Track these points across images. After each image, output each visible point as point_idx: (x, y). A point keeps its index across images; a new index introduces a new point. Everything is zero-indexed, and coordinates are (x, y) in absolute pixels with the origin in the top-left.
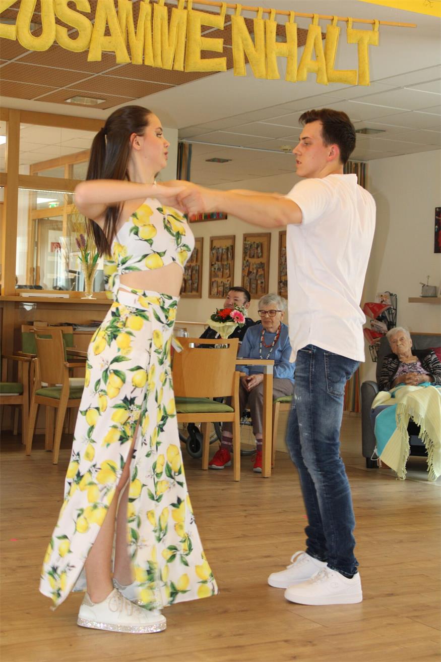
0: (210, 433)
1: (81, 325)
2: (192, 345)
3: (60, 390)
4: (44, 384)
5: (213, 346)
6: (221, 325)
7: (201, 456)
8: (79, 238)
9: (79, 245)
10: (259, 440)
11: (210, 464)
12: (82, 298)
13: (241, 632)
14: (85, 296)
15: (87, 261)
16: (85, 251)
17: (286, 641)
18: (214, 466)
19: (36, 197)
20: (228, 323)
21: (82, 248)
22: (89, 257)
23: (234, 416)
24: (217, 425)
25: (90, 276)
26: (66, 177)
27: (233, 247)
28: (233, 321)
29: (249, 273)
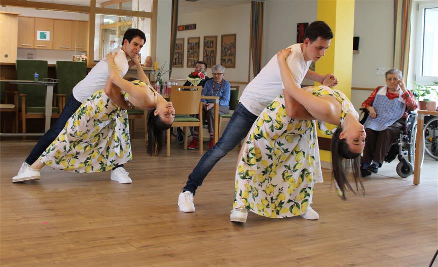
0: (188, 132)
2: (180, 89)
5: (189, 90)
6: (194, 79)
7: (183, 143)
10: (211, 136)
11: (188, 147)
13: (204, 225)
17: (226, 229)
18: (190, 148)
19: (104, 19)
20: (197, 79)
23: (199, 123)
24: (191, 128)
26: (118, 8)
27: (199, 43)
28: (199, 78)
29: (207, 55)
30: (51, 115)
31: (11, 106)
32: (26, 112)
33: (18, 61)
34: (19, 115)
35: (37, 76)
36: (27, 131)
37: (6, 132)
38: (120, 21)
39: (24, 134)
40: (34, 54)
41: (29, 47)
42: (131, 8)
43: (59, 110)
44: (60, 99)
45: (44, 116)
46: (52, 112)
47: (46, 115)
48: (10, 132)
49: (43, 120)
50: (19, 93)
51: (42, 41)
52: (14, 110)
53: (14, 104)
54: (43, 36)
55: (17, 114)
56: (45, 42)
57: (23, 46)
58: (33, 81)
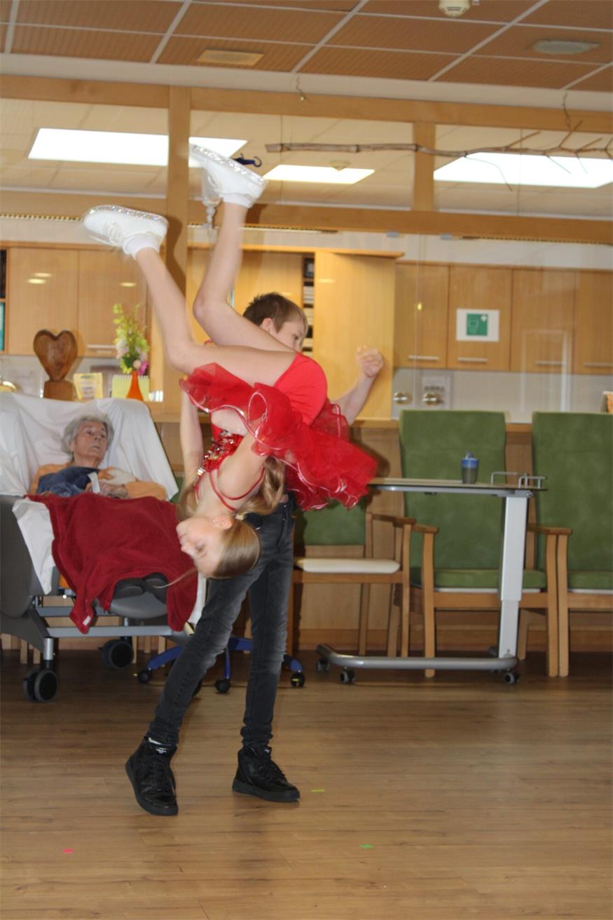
30: (519, 598)
31: (390, 568)
32: (436, 586)
33: (408, 416)
34: (412, 595)
35: (474, 466)
36: (439, 654)
37: (369, 654)
39: (430, 663)
40: (448, 389)
41: (431, 365)
43: (546, 580)
44: (552, 539)
45: (497, 598)
46: (524, 587)
47: (502, 598)
48: (384, 654)
49: (493, 615)
50: (413, 523)
51: (476, 344)
52: (396, 581)
53: (394, 559)
54: (477, 326)
55: (406, 591)
56: (486, 344)
57: (411, 360)
58: (459, 483)
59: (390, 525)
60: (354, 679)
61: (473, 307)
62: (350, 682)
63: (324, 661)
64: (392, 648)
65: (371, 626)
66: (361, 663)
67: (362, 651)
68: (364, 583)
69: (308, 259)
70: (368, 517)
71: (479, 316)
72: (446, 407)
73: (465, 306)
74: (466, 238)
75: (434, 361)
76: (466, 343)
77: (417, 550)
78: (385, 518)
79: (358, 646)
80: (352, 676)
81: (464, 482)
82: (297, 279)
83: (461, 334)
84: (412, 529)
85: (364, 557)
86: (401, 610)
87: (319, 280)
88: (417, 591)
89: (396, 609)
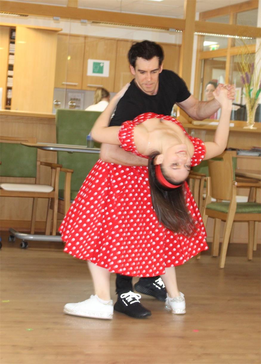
1: (244, 150)
3: (228, 205)
4: (213, 200)
8: (244, 76)
9: (244, 82)
12: (245, 128)
14: (246, 126)
15: (250, 96)
16: (249, 86)
19: (203, 41)
21: (247, 84)
22: (251, 93)
25: (252, 108)
26: (231, 23)
31: (48, 189)
32: (71, 200)
33: (60, 112)
34: (59, 204)
37: (36, 233)
38: (233, 46)
40: (82, 100)
41: (74, 88)
42: (256, 22)
48: (43, 233)
50: (61, 167)
51: (97, 78)
52: (51, 196)
53: (51, 185)
54: (98, 68)
55: (56, 202)
56: (102, 79)
57: (63, 85)
58: (85, 147)
59: (50, 168)
60: (27, 246)
61: (96, 59)
62: (25, 248)
63: (13, 236)
64: (48, 231)
65: (38, 220)
66: (31, 237)
67: (33, 232)
68: (34, 197)
69: (12, 30)
70: (38, 163)
71: (99, 64)
72: (81, 109)
73: (92, 58)
74: (93, 22)
75: (75, 86)
76: (92, 77)
77: (62, 181)
78: (47, 164)
79: (31, 229)
80: (26, 244)
81: (88, 147)
82: (7, 40)
83: (90, 72)
84: (60, 170)
85: (35, 184)
86: (53, 212)
87: (17, 41)
88: (62, 202)
89: (50, 211)
